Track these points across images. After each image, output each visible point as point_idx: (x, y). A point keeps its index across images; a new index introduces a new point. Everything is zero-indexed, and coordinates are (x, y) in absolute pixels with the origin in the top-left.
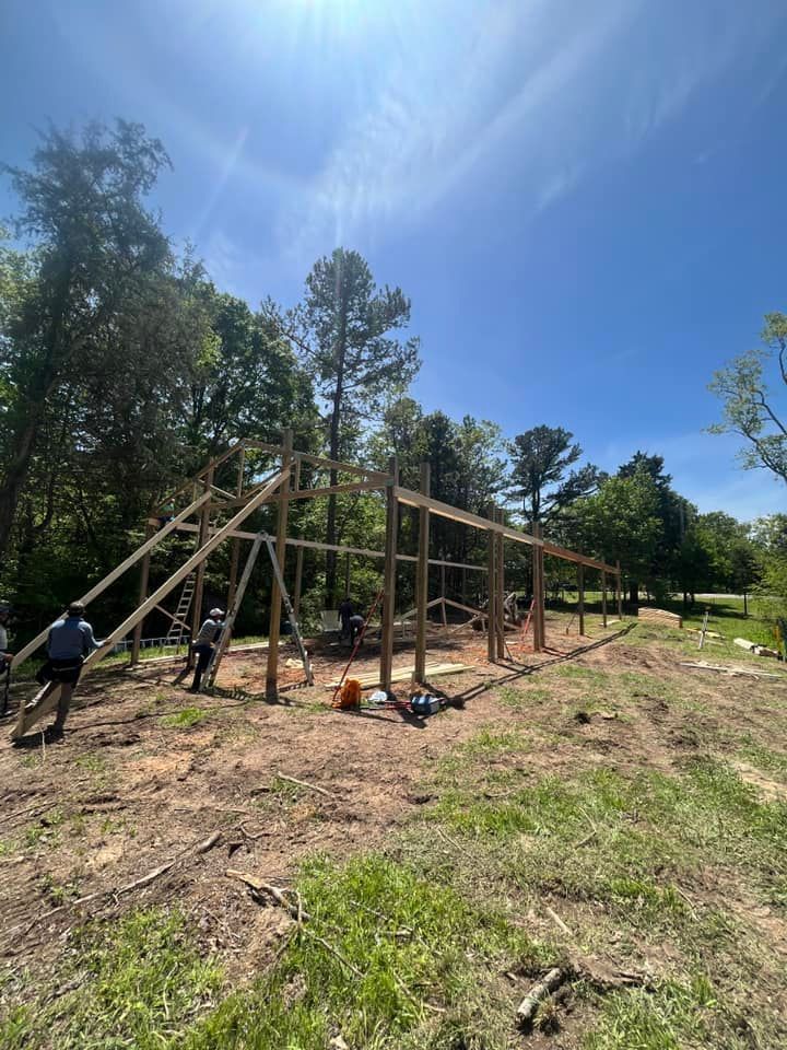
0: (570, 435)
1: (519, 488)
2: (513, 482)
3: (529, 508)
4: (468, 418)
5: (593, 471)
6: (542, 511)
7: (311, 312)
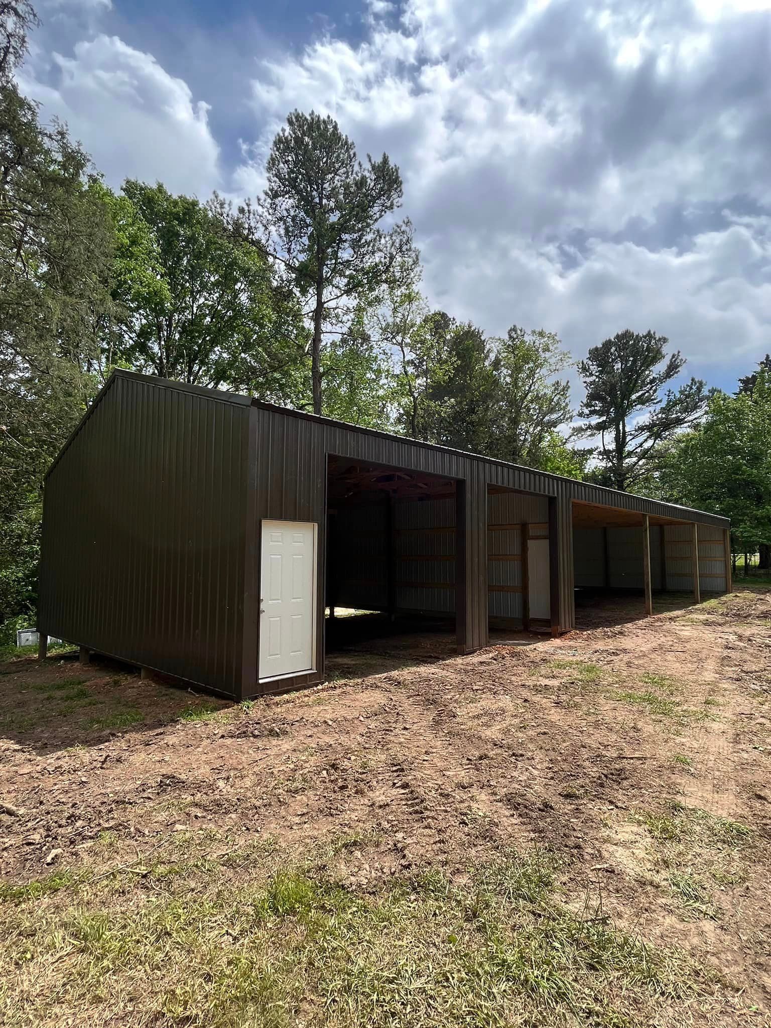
0: (665, 340)
1: (595, 420)
2: (586, 411)
3: (612, 447)
4: (514, 329)
5: (699, 389)
6: (629, 448)
7: (274, 207)
